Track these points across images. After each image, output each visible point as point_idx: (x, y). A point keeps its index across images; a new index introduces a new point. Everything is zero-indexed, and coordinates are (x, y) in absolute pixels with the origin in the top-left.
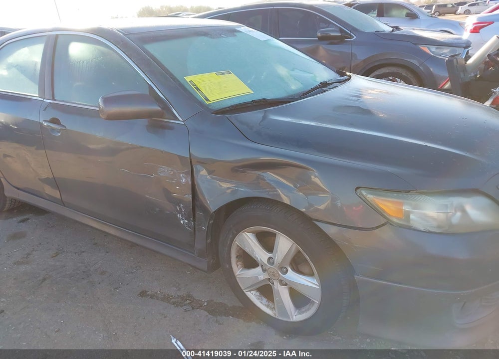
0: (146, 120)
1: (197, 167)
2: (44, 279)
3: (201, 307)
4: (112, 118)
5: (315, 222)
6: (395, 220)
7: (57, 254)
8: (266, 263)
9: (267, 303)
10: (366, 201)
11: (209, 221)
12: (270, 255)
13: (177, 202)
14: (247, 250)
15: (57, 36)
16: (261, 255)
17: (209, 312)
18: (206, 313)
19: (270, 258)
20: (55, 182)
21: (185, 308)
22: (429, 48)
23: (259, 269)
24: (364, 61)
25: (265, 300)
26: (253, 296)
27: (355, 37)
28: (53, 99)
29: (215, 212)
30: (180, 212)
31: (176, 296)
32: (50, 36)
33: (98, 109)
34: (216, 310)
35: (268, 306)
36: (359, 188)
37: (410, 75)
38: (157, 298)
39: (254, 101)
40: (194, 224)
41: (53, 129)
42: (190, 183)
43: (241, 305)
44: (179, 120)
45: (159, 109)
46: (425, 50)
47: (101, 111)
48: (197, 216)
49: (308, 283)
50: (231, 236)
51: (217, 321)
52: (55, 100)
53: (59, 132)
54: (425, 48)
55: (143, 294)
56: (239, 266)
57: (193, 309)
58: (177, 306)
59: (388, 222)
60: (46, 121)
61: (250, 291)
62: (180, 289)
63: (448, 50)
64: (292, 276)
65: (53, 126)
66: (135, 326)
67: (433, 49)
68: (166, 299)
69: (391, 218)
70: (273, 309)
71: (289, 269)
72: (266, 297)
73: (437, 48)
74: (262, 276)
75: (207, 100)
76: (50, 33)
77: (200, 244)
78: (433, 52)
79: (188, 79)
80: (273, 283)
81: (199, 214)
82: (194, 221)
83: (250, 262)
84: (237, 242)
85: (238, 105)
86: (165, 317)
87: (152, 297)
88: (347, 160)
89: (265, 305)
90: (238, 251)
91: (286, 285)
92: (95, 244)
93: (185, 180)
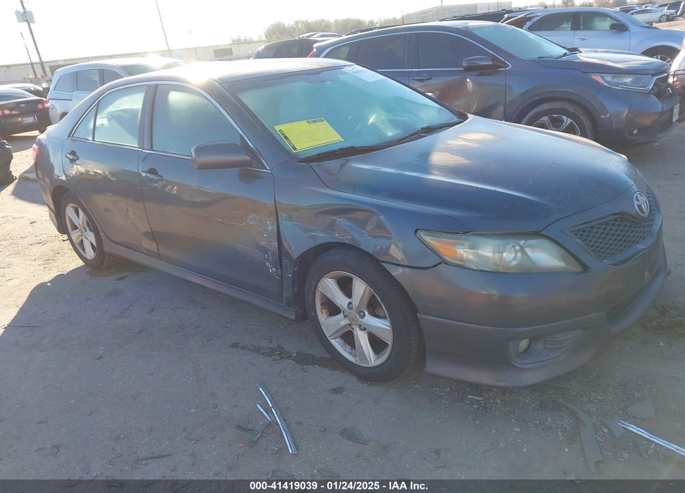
0: (238, 169)
1: (282, 215)
2: (140, 331)
3: (289, 357)
4: (203, 167)
5: (382, 264)
6: (449, 259)
7: (153, 310)
8: (346, 308)
9: (350, 351)
10: (424, 243)
11: (294, 268)
12: (349, 300)
13: (264, 250)
14: (329, 296)
15: (157, 85)
16: (341, 300)
17: (297, 362)
18: (294, 363)
19: (350, 303)
20: (152, 236)
21: (273, 357)
22: (603, 78)
23: (341, 315)
24: (522, 94)
25: (348, 348)
26: (337, 344)
27: (511, 66)
28: (152, 150)
29: (298, 258)
30: (268, 261)
31: (267, 347)
32: (149, 86)
33: (190, 158)
34: (303, 360)
35: (351, 353)
36: (418, 230)
37: (579, 111)
38: (248, 349)
39: (341, 149)
40: (282, 273)
41: (151, 180)
42: (276, 230)
43: (329, 356)
44: (267, 169)
45: (249, 158)
46: (597, 79)
47: (193, 161)
48: (283, 263)
49: (381, 325)
50: (314, 283)
51: (303, 370)
52: (154, 151)
53: (156, 182)
54: (598, 78)
55: (235, 345)
56: (324, 314)
57: (281, 358)
58: (267, 356)
59: (444, 262)
60: (143, 171)
61: (334, 339)
62: (271, 341)
63: (630, 79)
64: (369, 320)
65: (151, 176)
66: (223, 372)
67: (609, 78)
68: (257, 350)
69: (445, 257)
70: (355, 356)
71: (366, 313)
72: (349, 344)
73: (613, 77)
74: (344, 322)
75: (295, 149)
76: (150, 83)
77: (287, 293)
78: (608, 82)
79: (277, 128)
80: (353, 329)
81: (285, 261)
82: (281, 270)
83: (333, 310)
84: (320, 289)
85: (324, 154)
86: (253, 365)
87: (243, 348)
88: (410, 205)
89: (349, 353)
90: (322, 299)
91: (364, 329)
92: (192, 301)
93: (271, 227)
